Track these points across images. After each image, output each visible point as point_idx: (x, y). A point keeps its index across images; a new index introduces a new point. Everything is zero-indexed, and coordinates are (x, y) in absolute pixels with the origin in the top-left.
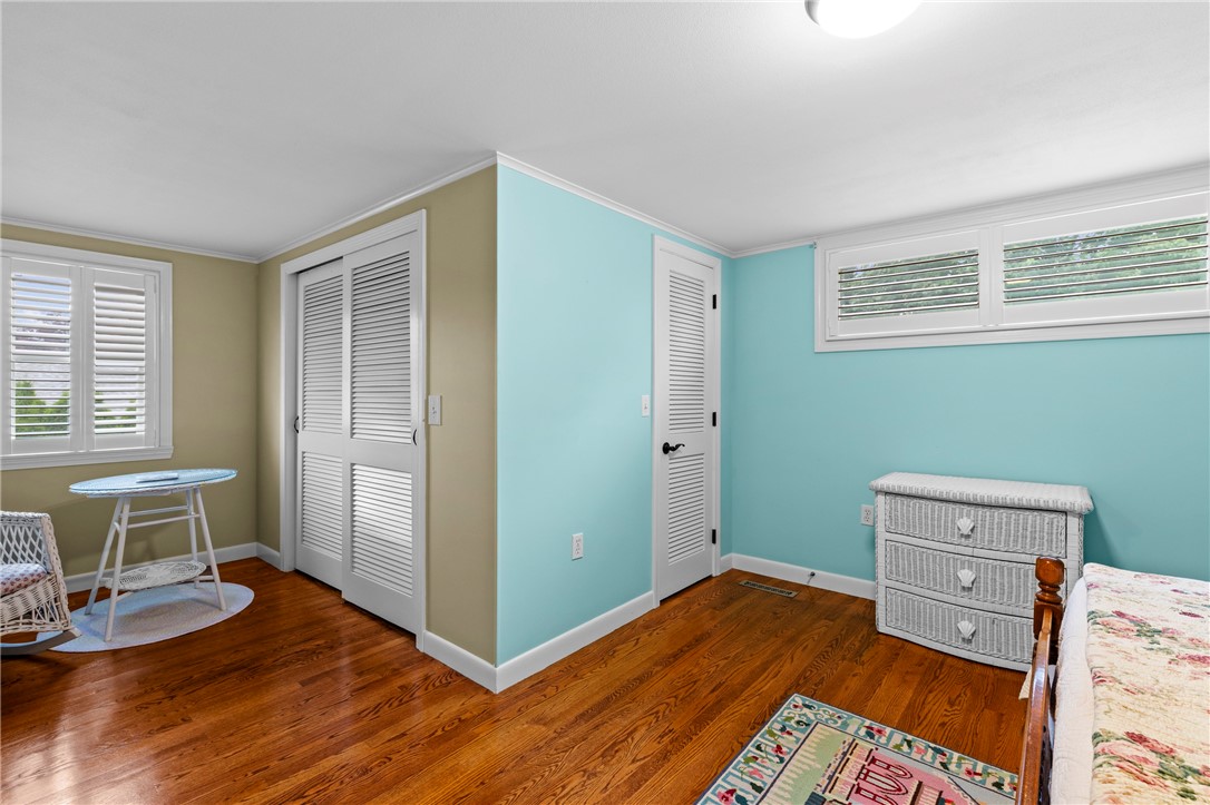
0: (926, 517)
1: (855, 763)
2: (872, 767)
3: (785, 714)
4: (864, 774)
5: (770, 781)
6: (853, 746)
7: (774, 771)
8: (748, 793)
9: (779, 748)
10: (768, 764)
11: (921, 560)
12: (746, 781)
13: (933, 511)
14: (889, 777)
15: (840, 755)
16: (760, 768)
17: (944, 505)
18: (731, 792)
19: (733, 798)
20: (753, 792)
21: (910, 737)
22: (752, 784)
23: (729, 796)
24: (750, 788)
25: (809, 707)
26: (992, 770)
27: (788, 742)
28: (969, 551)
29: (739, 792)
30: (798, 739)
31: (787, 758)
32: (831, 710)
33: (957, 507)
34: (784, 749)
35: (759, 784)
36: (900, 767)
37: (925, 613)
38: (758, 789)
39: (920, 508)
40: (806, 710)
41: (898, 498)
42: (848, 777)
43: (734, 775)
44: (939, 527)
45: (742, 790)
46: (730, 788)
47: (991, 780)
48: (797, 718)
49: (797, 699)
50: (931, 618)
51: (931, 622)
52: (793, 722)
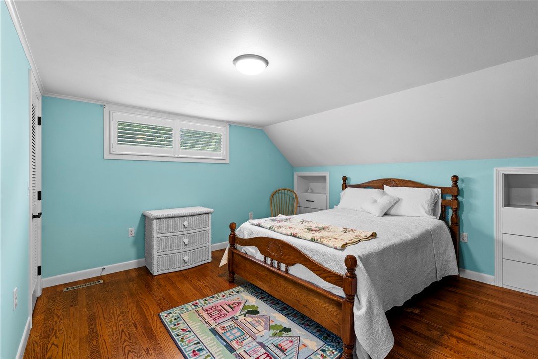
0: (173, 224)
1: (205, 315)
2: (209, 312)
3: (168, 321)
4: (210, 315)
5: (196, 338)
6: (197, 312)
7: (193, 336)
8: (198, 347)
9: (183, 330)
10: (188, 336)
11: (171, 240)
12: (192, 345)
13: (175, 221)
14: (215, 311)
15: (199, 317)
16: (188, 339)
17: (179, 219)
18: (194, 351)
19: (197, 352)
20: (198, 345)
21: (204, 299)
22: (194, 344)
23: (195, 353)
24: (196, 345)
25: (171, 313)
26: (226, 292)
27: (182, 326)
28: (186, 232)
29: (196, 349)
30: (183, 323)
31: (189, 329)
32: (177, 309)
33: (183, 218)
34: (185, 329)
35: (196, 342)
36: (213, 307)
37: (172, 259)
38: (198, 343)
39: (171, 221)
40: (171, 315)
41: (162, 220)
42: (208, 319)
43: (186, 348)
44: (177, 226)
45: (195, 348)
46: (192, 351)
47: (228, 294)
48: (173, 319)
49: (163, 314)
50: (174, 261)
51: (174, 262)
52: (174, 321)
